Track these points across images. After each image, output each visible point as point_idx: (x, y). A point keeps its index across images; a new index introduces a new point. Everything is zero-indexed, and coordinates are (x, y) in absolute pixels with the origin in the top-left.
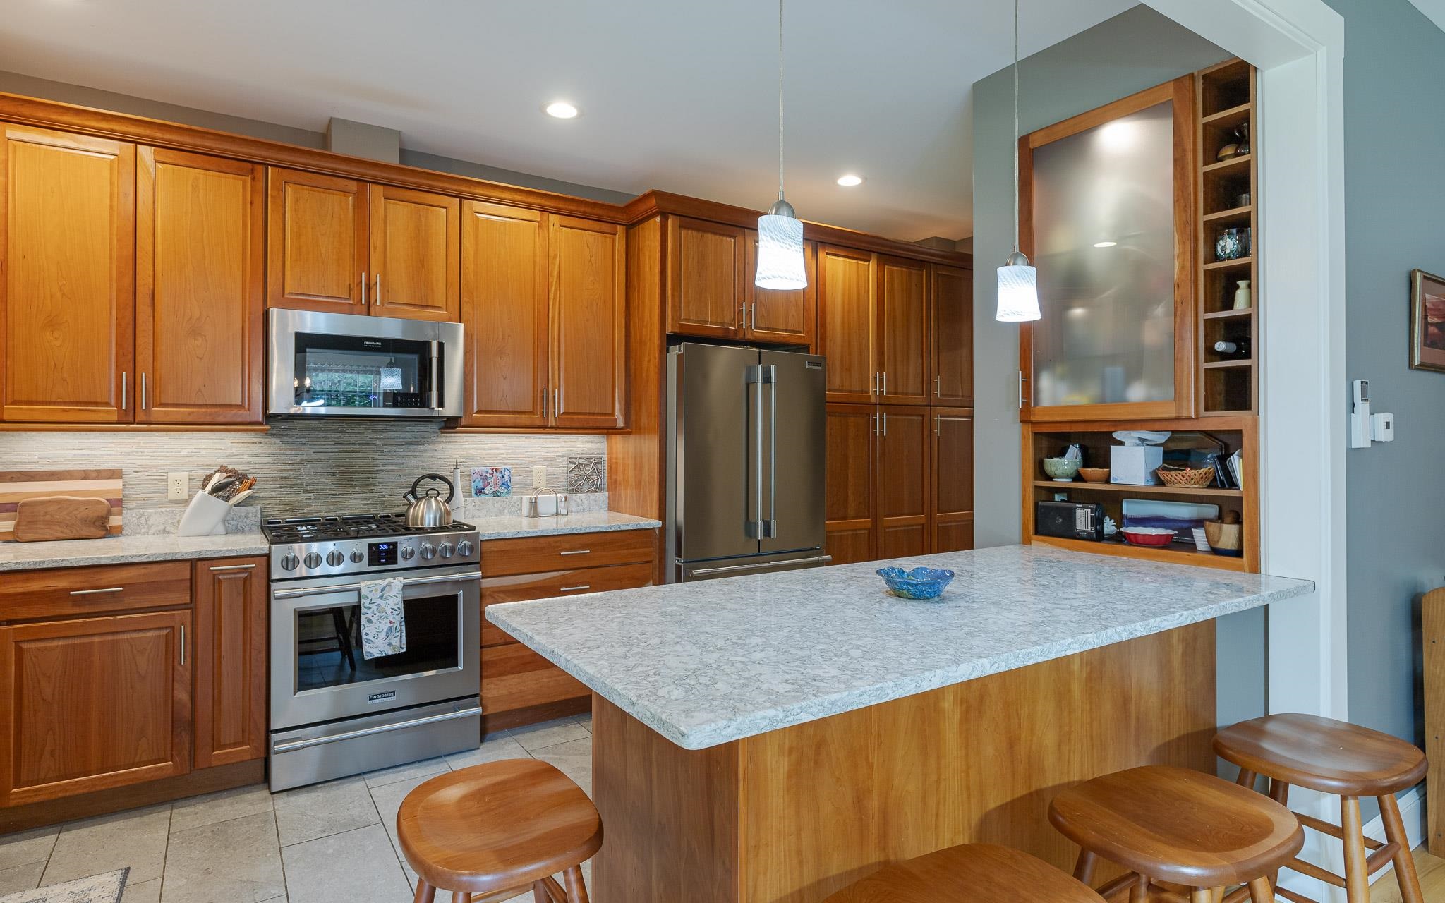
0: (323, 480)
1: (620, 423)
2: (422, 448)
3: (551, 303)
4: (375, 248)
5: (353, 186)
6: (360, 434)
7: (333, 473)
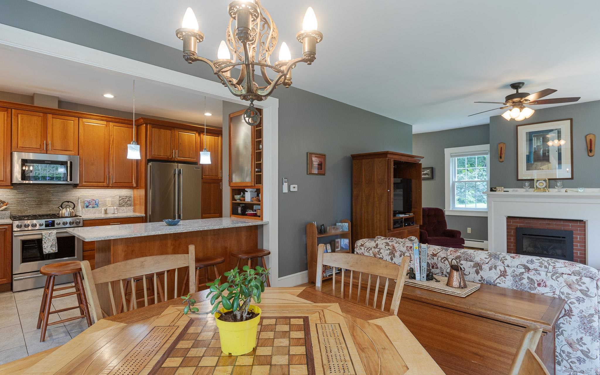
0: (32, 203)
1: (135, 185)
2: (67, 193)
3: (110, 149)
4: (49, 133)
5: (41, 114)
6: (45, 189)
7: (36, 201)
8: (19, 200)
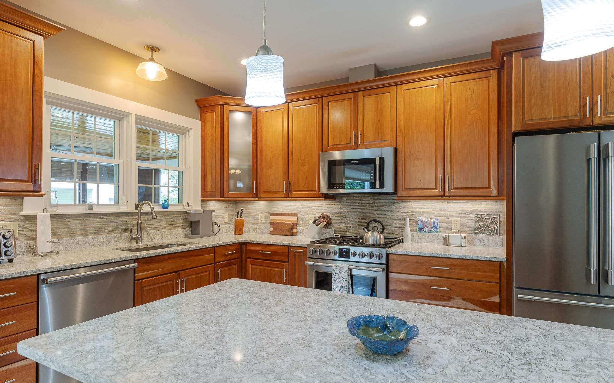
1: (494, 192)
5: (351, 95)
6: (368, 201)
8: (343, 215)
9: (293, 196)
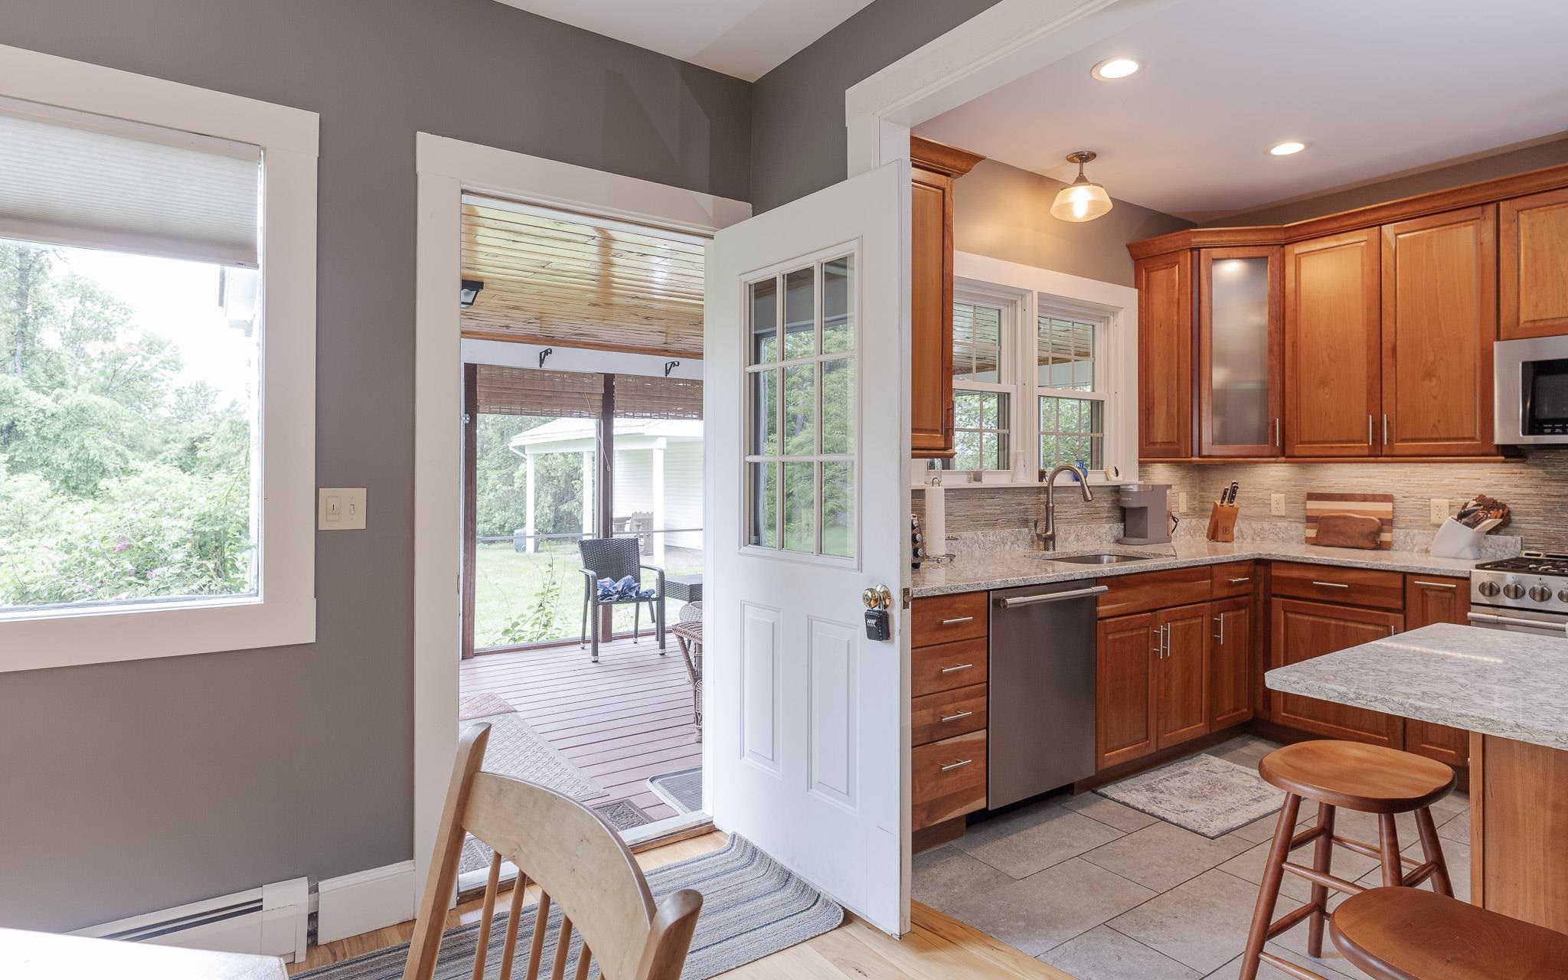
8: (1553, 502)
9: (1396, 452)
